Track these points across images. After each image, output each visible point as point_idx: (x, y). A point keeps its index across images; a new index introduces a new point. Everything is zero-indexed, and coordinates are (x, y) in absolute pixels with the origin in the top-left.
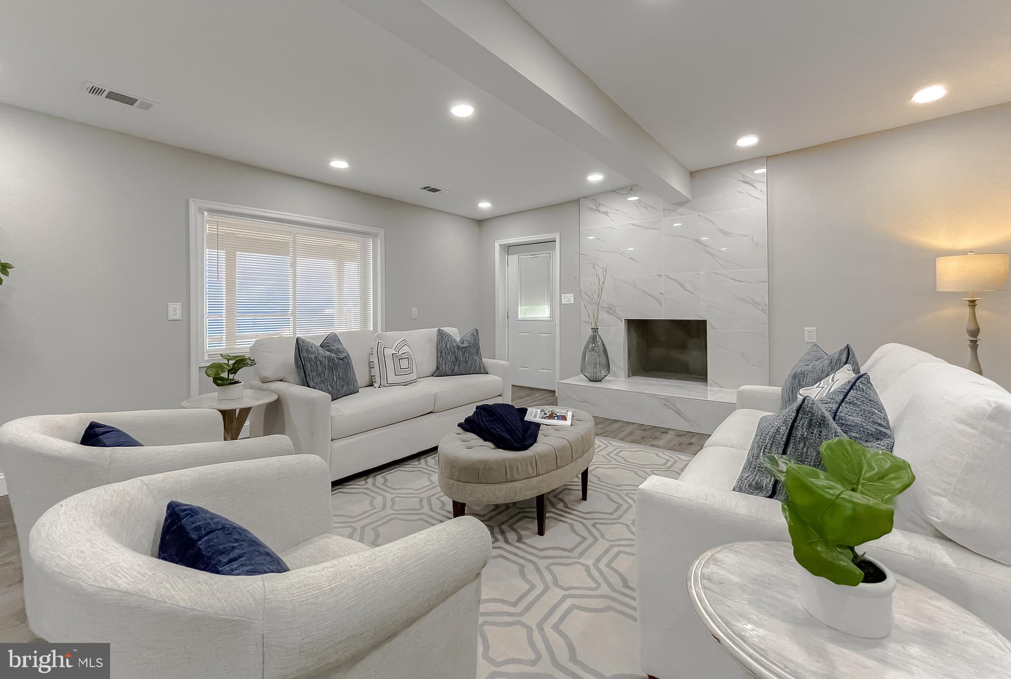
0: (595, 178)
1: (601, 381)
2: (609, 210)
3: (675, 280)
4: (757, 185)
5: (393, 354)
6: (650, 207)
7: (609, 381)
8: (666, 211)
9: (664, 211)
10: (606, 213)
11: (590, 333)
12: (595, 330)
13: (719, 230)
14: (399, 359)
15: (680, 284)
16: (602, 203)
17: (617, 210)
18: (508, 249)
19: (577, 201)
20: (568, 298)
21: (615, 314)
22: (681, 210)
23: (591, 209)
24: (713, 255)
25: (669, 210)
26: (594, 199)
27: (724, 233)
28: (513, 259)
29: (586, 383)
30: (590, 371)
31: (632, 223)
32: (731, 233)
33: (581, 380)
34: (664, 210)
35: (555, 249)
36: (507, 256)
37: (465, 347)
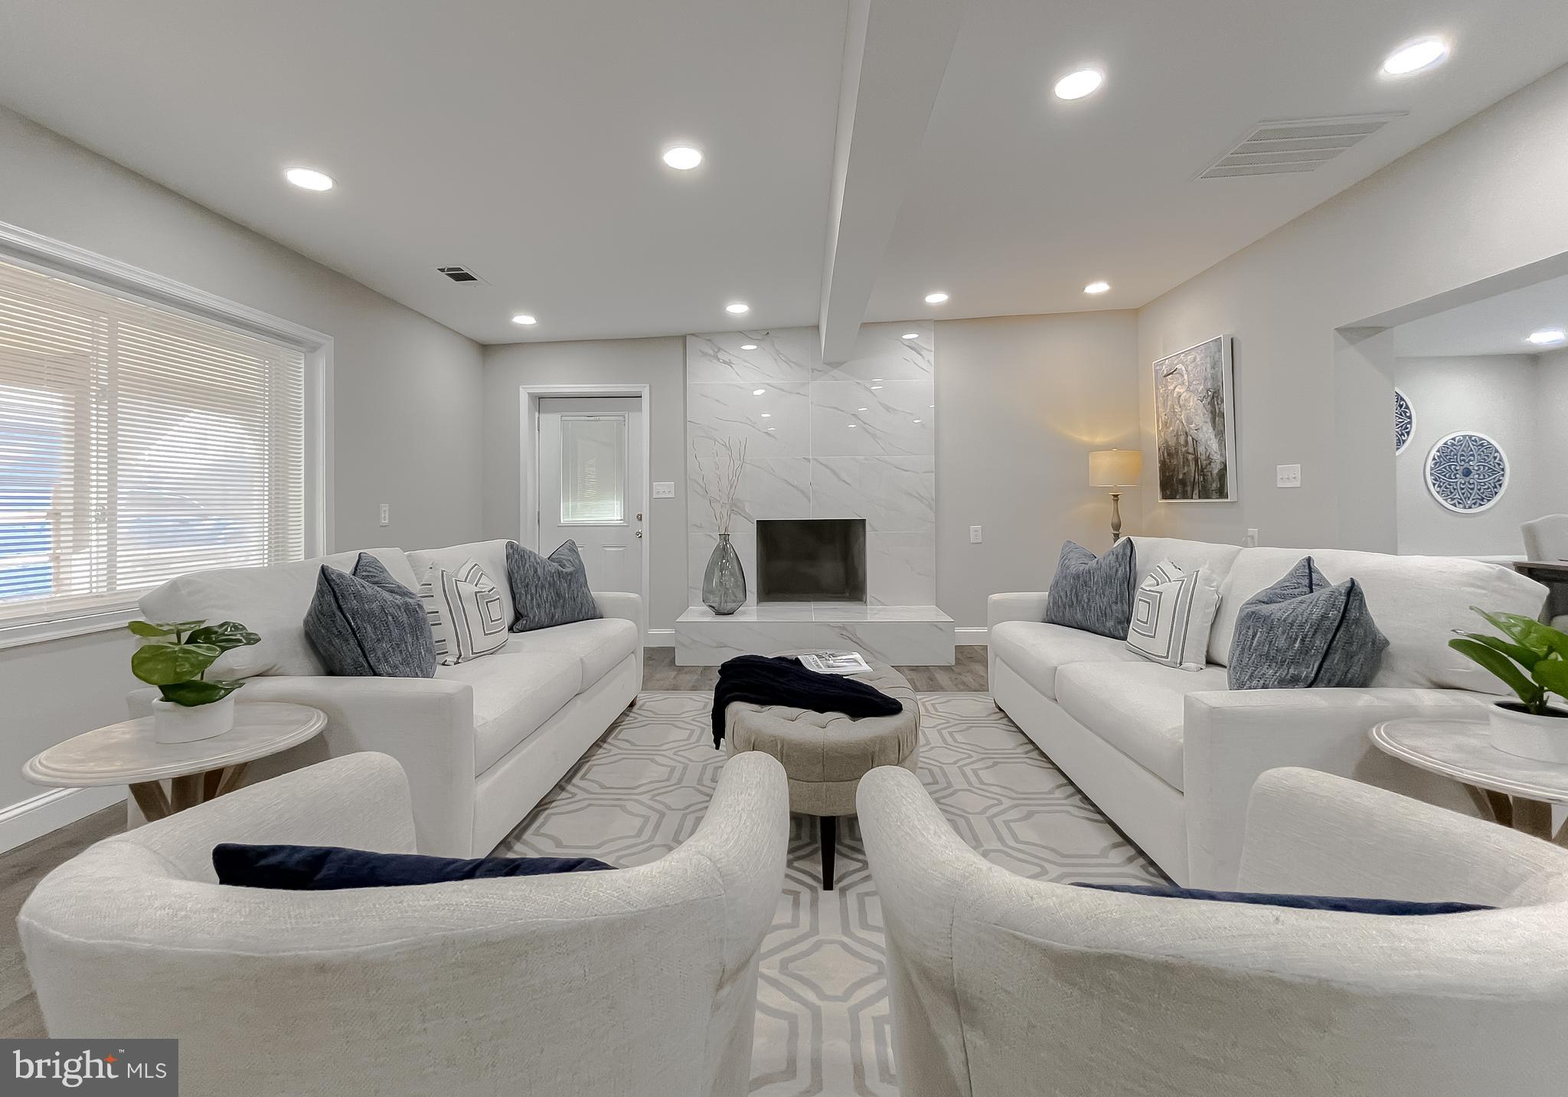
0: (738, 309)
1: (732, 613)
2: (733, 360)
3: (826, 466)
4: (924, 353)
5: (476, 593)
6: (793, 363)
7: (744, 613)
8: (816, 372)
9: (813, 372)
10: (729, 363)
11: (716, 542)
12: (725, 537)
13: (881, 404)
14: (487, 603)
15: (833, 471)
16: (722, 347)
17: (745, 361)
18: (540, 401)
19: (683, 339)
20: (666, 489)
21: (742, 514)
22: (835, 372)
23: (705, 354)
24: (874, 436)
25: (819, 371)
26: (709, 340)
27: (887, 408)
28: (551, 421)
29: (710, 618)
30: (715, 600)
31: (768, 382)
32: (895, 410)
33: (704, 614)
34: (813, 370)
35: (640, 410)
36: (537, 414)
37: (571, 574)
